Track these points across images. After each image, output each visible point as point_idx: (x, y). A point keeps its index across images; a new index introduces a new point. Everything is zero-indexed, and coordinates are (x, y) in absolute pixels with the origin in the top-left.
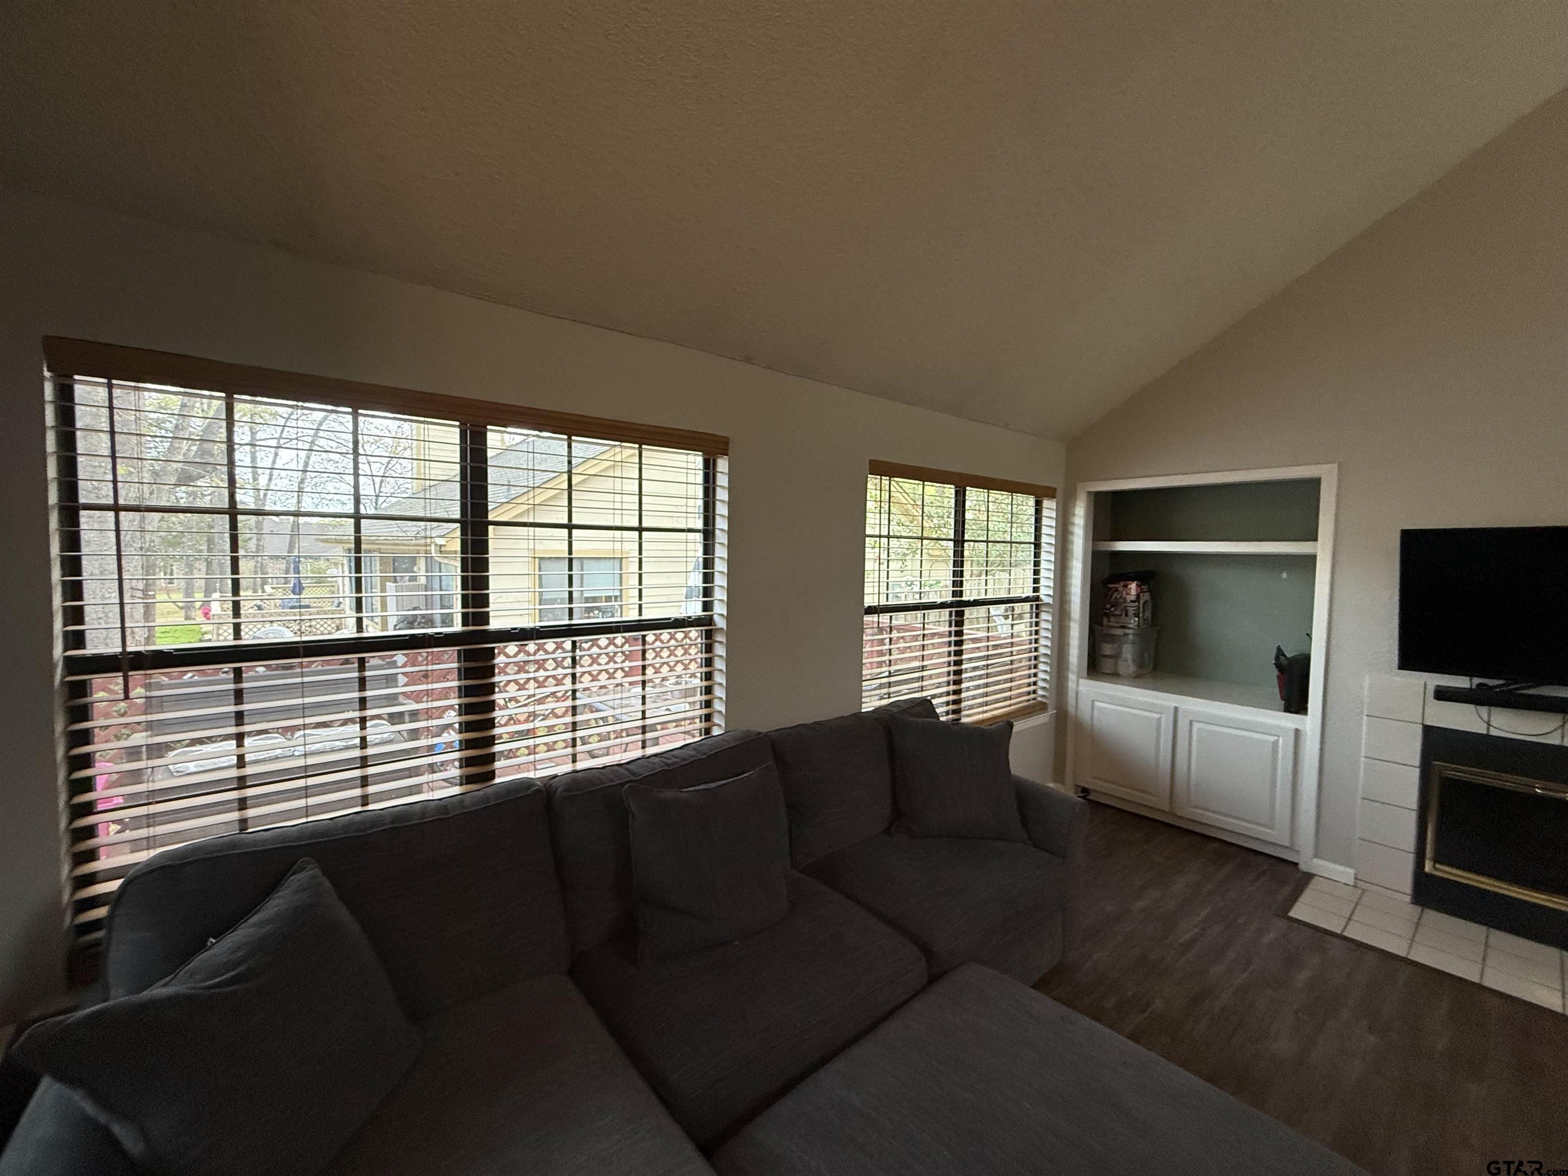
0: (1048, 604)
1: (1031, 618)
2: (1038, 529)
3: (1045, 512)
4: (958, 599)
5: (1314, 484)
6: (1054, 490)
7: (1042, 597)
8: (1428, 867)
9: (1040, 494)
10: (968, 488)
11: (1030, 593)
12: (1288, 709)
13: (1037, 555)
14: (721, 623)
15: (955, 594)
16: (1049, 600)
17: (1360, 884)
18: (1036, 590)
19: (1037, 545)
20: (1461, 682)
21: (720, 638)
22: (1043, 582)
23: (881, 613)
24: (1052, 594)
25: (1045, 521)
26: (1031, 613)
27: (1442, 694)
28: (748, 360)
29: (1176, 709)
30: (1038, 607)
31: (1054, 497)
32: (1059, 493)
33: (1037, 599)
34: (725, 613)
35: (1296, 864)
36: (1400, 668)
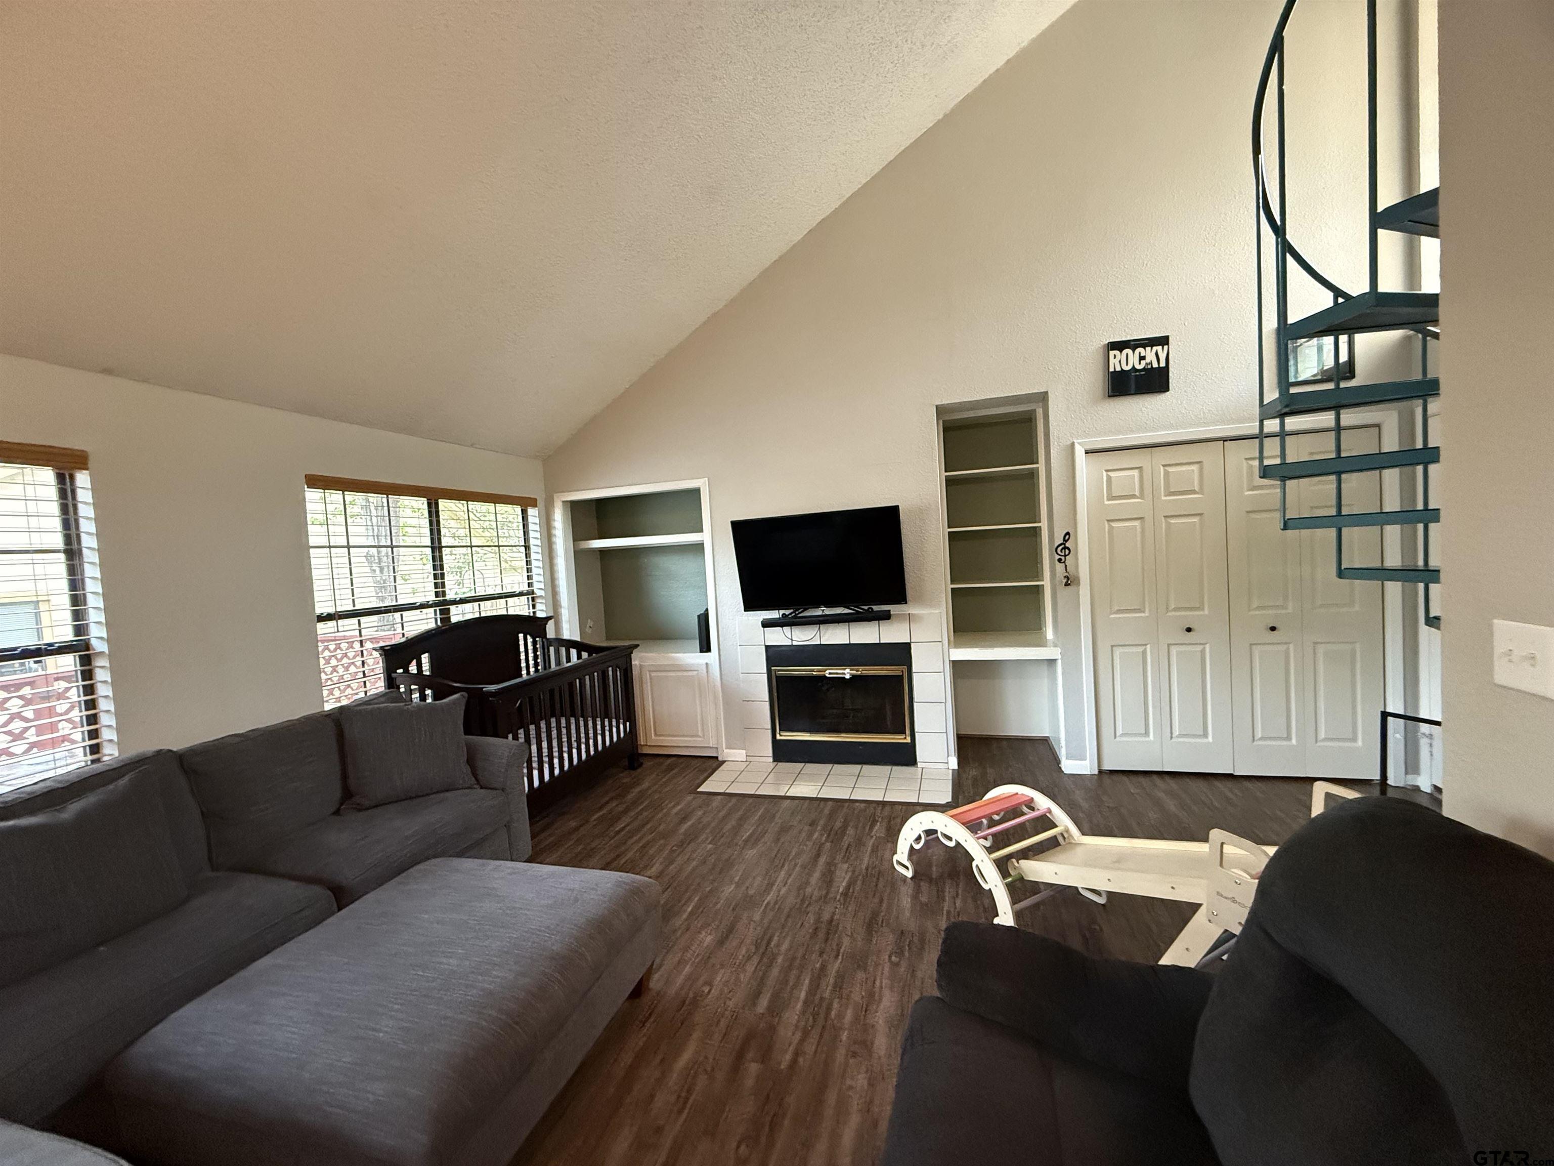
0: (540, 597)
1: (529, 609)
2: (526, 533)
3: (530, 519)
4: (441, 599)
5: (696, 492)
6: (535, 500)
7: (536, 591)
8: (778, 737)
9: (526, 503)
10: (440, 500)
11: (525, 588)
12: (701, 651)
13: (527, 555)
14: (98, 646)
15: (437, 594)
16: (542, 593)
17: (750, 759)
18: (530, 585)
19: (527, 547)
20: (774, 614)
21: (99, 662)
22: (535, 578)
23: (340, 619)
24: (543, 587)
25: (531, 527)
26: (529, 605)
27: (766, 624)
28: (108, 371)
30: (533, 599)
31: (536, 506)
32: (540, 503)
33: (533, 592)
34: (105, 635)
35: (717, 758)
36: (745, 611)
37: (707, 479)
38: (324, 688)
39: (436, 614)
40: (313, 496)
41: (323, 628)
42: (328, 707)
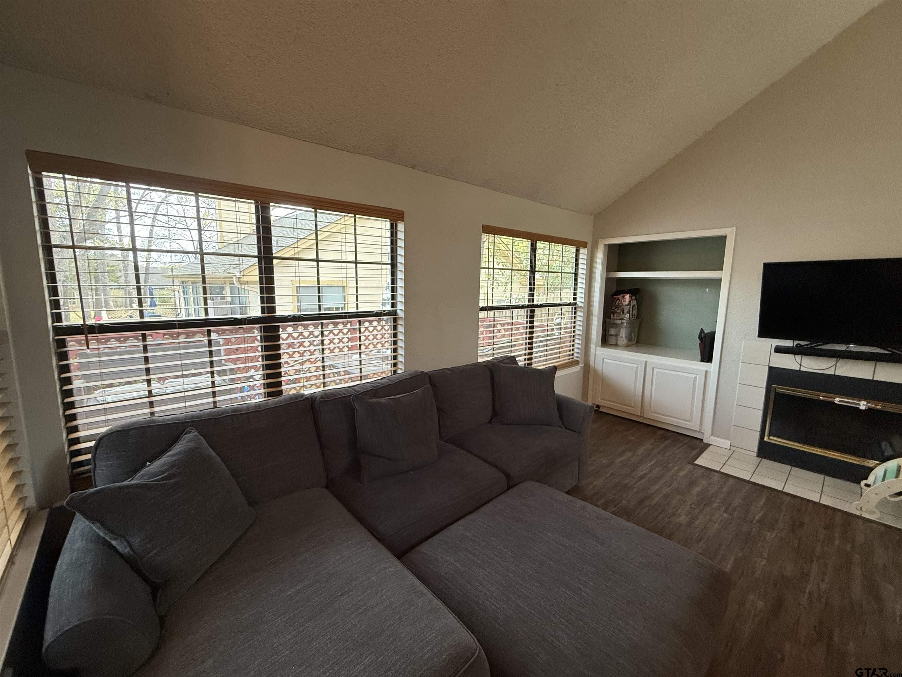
0: (581, 307)
1: (572, 314)
2: (577, 265)
3: (581, 256)
4: (531, 303)
5: (723, 239)
6: (586, 243)
7: (578, 303)
8: (766, 439)
9: (579, 245)
10: (537, 242)
11: (572, 301)
12: (702, 360)
13: (576, 280)
14: (401, 314)
15: (529, 300)
16: (582, 305)
17: (732, 448)
18: (575, 299)
19: (576, 274)
20: (788, 343)
21: (400, 322)
22: (579, 295)
23: (489, 310)
24: (583, 301)
25: (581, 261)
26: (572, 312)
27: (779, 350)
28: (414, 167)
29: (646, 362)
30: (575, 308)
31: (586, 247)
32: (589, 245)
33: (575, 304)
34: (403, 309)
35: (702, 440)
36: (759, 337)
37: (735, 228)
38: (479, 348)
39: (527, 312)
40: (485, 237)
41: (482, 314)
42: (480, 360)
